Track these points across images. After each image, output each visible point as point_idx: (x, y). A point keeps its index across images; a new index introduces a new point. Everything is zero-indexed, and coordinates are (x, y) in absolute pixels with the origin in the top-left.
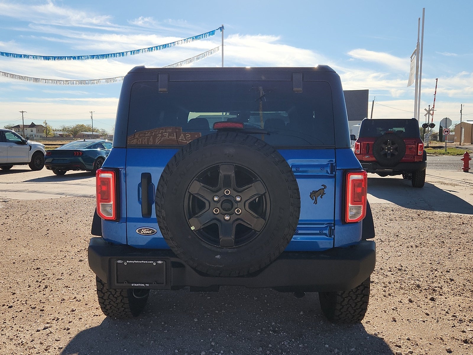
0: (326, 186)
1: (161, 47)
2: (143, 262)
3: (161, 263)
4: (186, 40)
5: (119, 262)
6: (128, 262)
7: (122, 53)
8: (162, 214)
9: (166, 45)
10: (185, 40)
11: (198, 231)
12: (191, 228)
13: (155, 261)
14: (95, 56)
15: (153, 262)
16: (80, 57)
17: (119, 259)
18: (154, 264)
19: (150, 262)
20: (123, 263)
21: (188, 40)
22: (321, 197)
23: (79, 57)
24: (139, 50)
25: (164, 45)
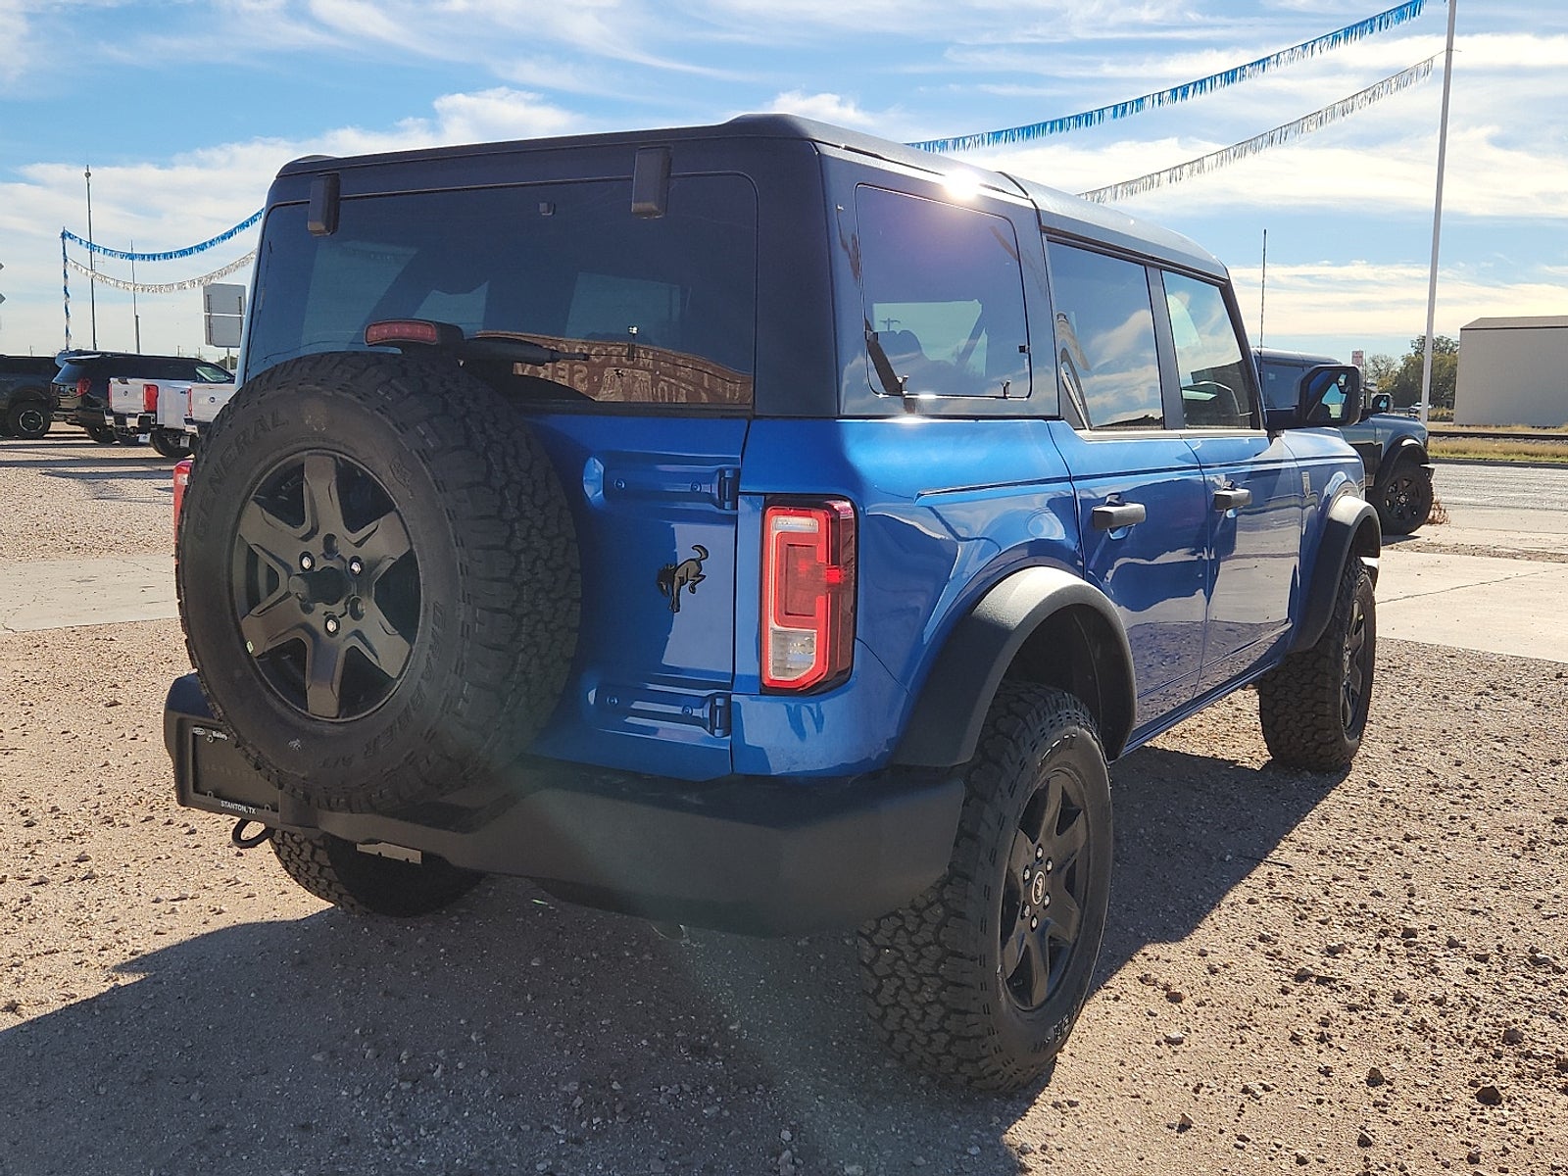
0: (706, 551)
1: (1218, 78)
4: (1310, 45)
7: (1086, 115)
9: (1234, 71)
10: (1304, 46)
12: (247, 646)
14: (1004, 133)
16: (961, 141)
21: (1317, 45)
22: (693, 589)
23: (958, 139)
24: (1142, 99)
25: (1227, 73)
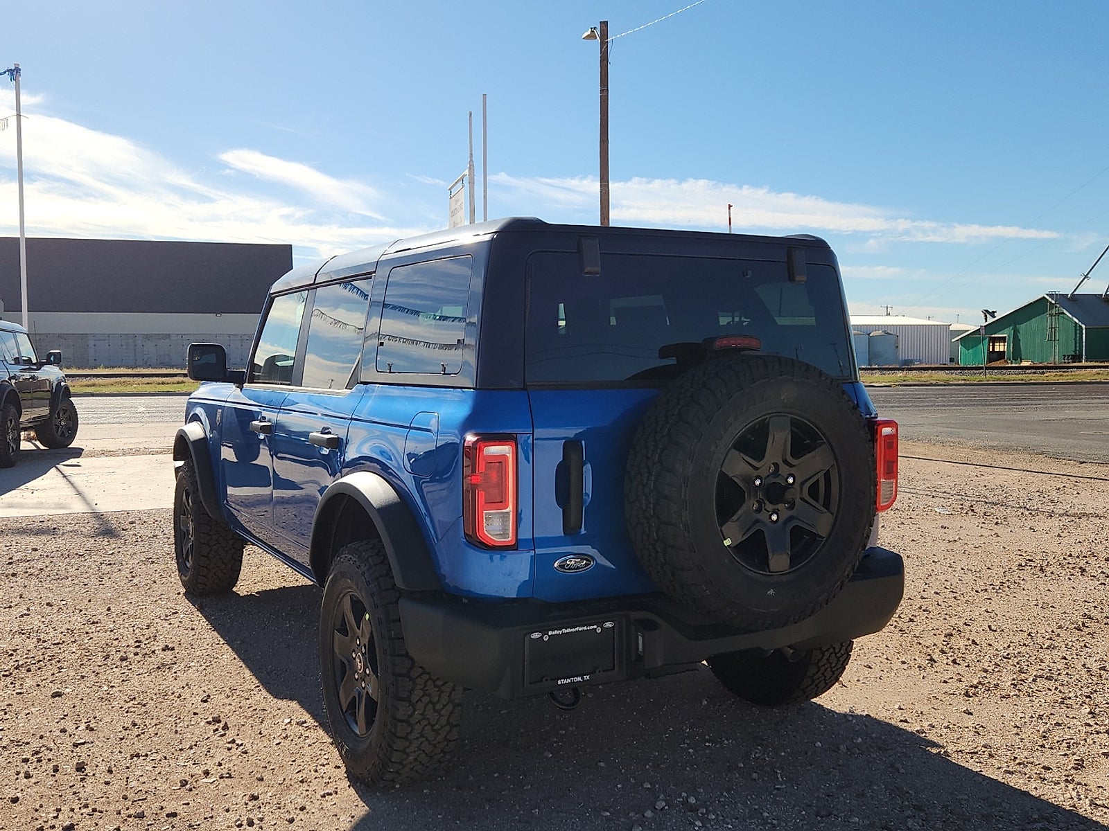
2: (577, 629)
3: (610, 626)
5: (535, 636)
6: (550, 633)
8: (684, 519)
11: (737, 548)
12: (724, 542)
13: (600, 624)
15: (595, 627)
17: (537, 630)
18: (599, 630)
19: (592, 627)
20: (542, 637)
